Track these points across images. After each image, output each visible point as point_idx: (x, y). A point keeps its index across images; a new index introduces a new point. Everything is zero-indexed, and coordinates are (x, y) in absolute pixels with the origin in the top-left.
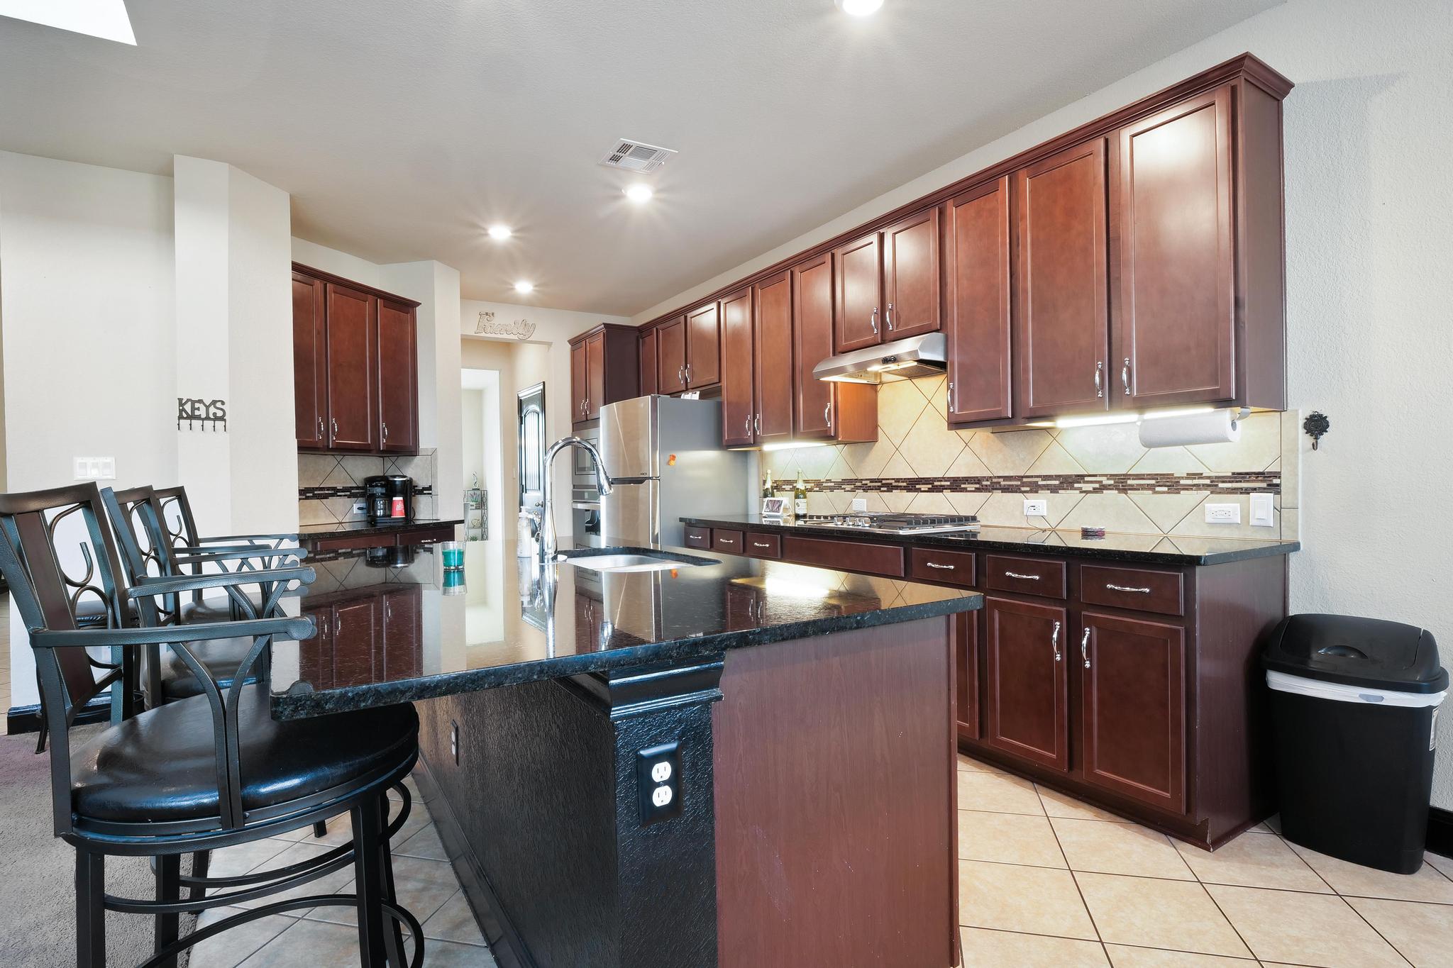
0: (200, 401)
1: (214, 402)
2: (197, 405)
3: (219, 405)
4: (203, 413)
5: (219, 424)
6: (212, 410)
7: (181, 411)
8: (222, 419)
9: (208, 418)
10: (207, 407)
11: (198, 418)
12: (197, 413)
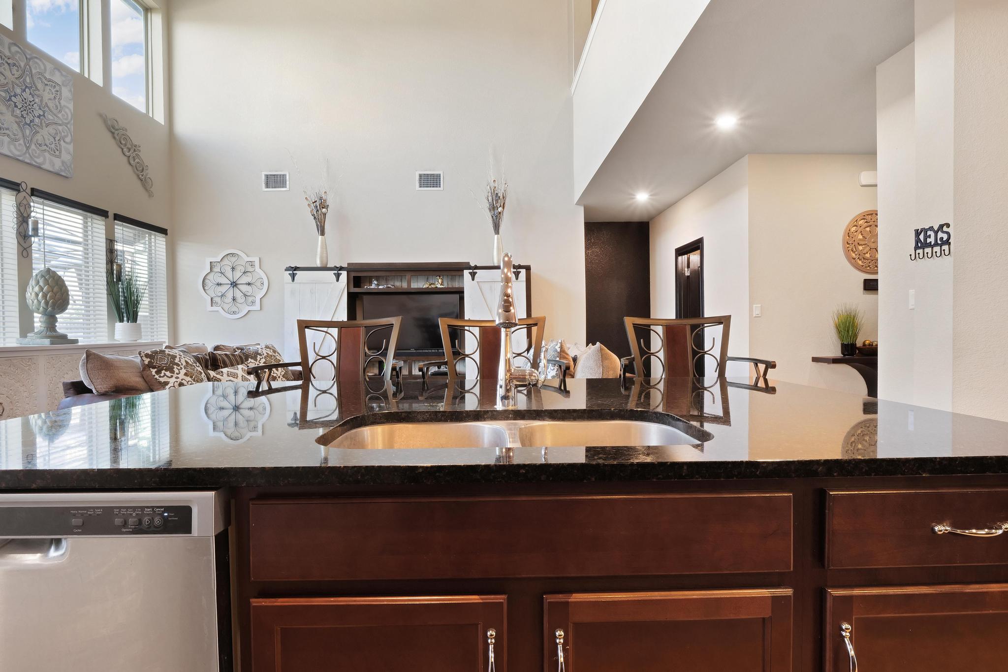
0: (931, 228)
1: (941, 226)
2: (929, 233)
3: (945, 229)
4: (931, 240)
5: (945, 247)
6: (940, 235)
7: (917, 243)
8: (947, 242)
9: (936, 244)
10: (936, 233)
11: (930, 245)
12: (929, 240)
